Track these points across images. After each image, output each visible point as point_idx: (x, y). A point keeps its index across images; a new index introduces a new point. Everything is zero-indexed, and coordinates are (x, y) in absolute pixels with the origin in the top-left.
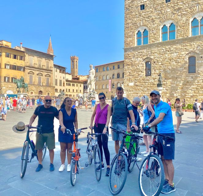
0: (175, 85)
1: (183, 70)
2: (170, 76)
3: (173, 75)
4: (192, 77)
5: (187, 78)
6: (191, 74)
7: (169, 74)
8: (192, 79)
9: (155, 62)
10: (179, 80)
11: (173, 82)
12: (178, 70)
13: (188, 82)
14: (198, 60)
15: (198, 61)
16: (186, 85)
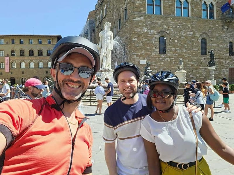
0: (191, 66)
1: (197, 50)
2: (186, 56)
3: (189, 55)
4: (205, 58)
5: (201, 59)
6: (204, 55)
7: (185, 53)
8: (205, 61)
9: (171, 39)
10: (194, 60)
11: (189, 62)
12: (193, 51)
13: (201, 63)
14: (209, 42)
15: (209, 44)
16: (200, 66)
